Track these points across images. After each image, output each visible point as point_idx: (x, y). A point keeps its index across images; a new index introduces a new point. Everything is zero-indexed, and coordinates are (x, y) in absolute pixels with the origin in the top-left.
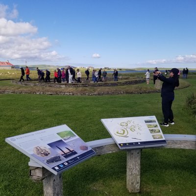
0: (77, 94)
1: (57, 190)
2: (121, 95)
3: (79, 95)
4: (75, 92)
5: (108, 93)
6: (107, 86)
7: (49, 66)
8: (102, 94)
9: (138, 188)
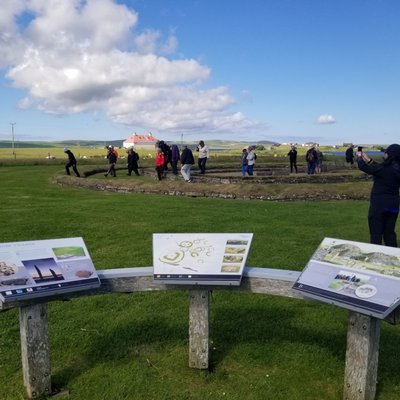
0: (241, 196)
1: (34, 333)
2: (334, 202)
3: (246, 199)
4: (237, 193)
5: (306, 198)
6: (318, 182)
7: (228, 142)
8: (294, 199)
9: (206, 360)
